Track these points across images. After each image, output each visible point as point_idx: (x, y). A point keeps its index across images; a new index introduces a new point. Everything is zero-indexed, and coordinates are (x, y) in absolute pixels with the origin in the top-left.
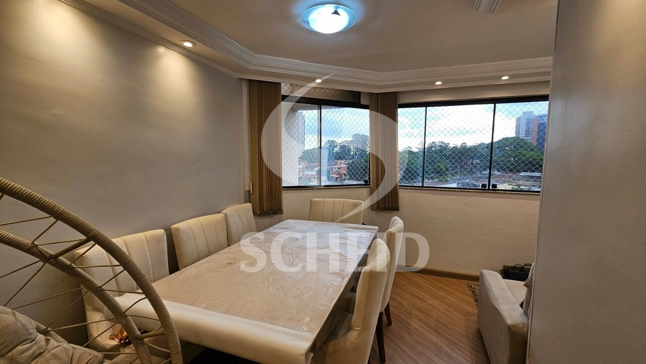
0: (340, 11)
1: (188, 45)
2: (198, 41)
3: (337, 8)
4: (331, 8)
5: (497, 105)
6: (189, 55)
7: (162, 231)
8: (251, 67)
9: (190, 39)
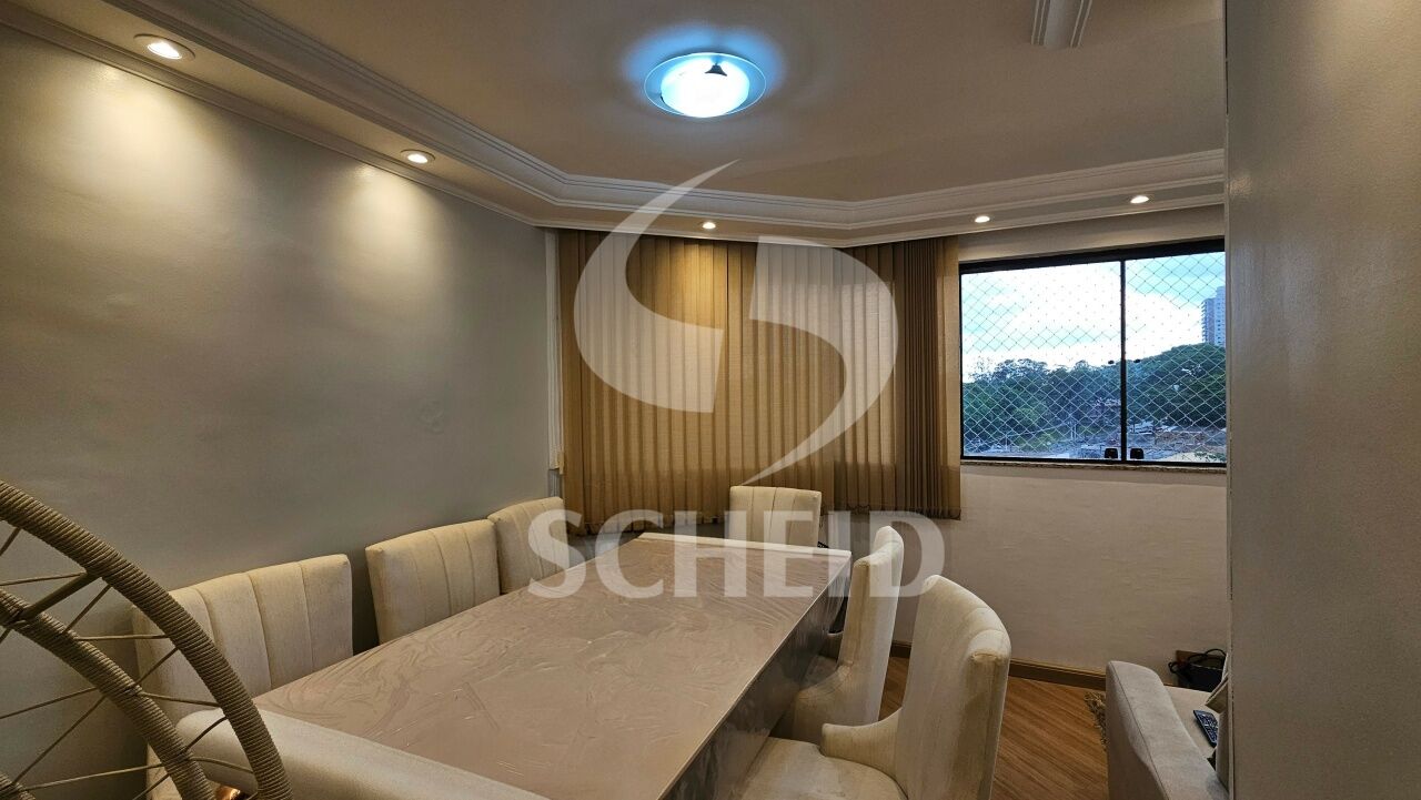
0: (724, 66)
1: (418, 159)
2: (439, 149)
3: (718, 59)
4: (706, 61)
5: (1128, 263)
6: (422, 180)
7: (343, 558)
8: (561, 203)
9: (419, 146)
